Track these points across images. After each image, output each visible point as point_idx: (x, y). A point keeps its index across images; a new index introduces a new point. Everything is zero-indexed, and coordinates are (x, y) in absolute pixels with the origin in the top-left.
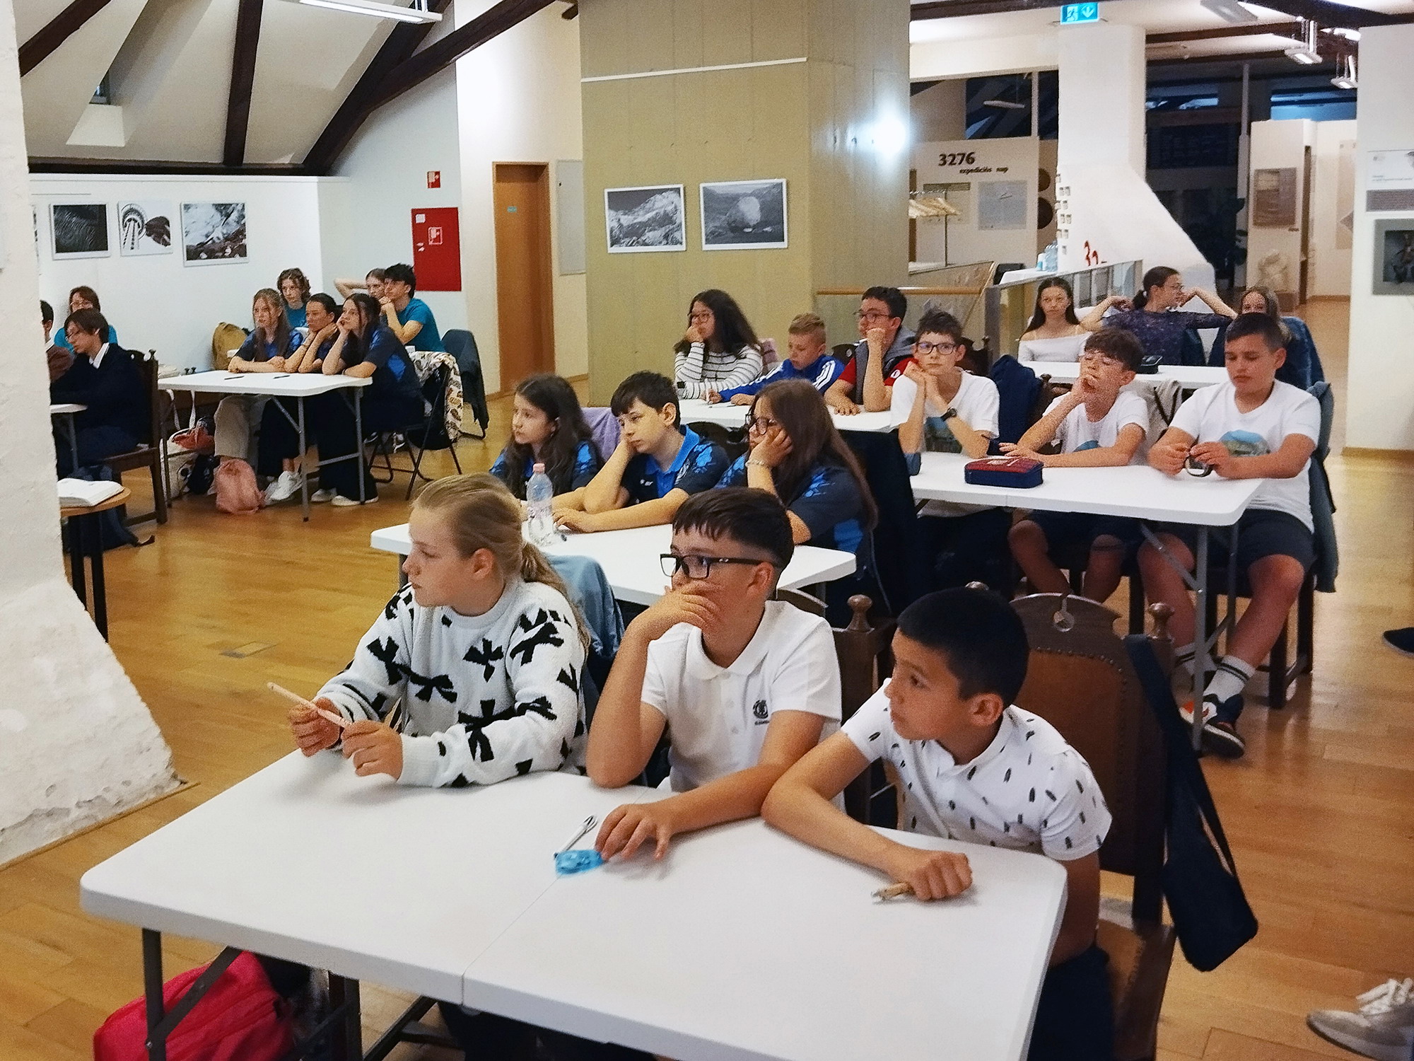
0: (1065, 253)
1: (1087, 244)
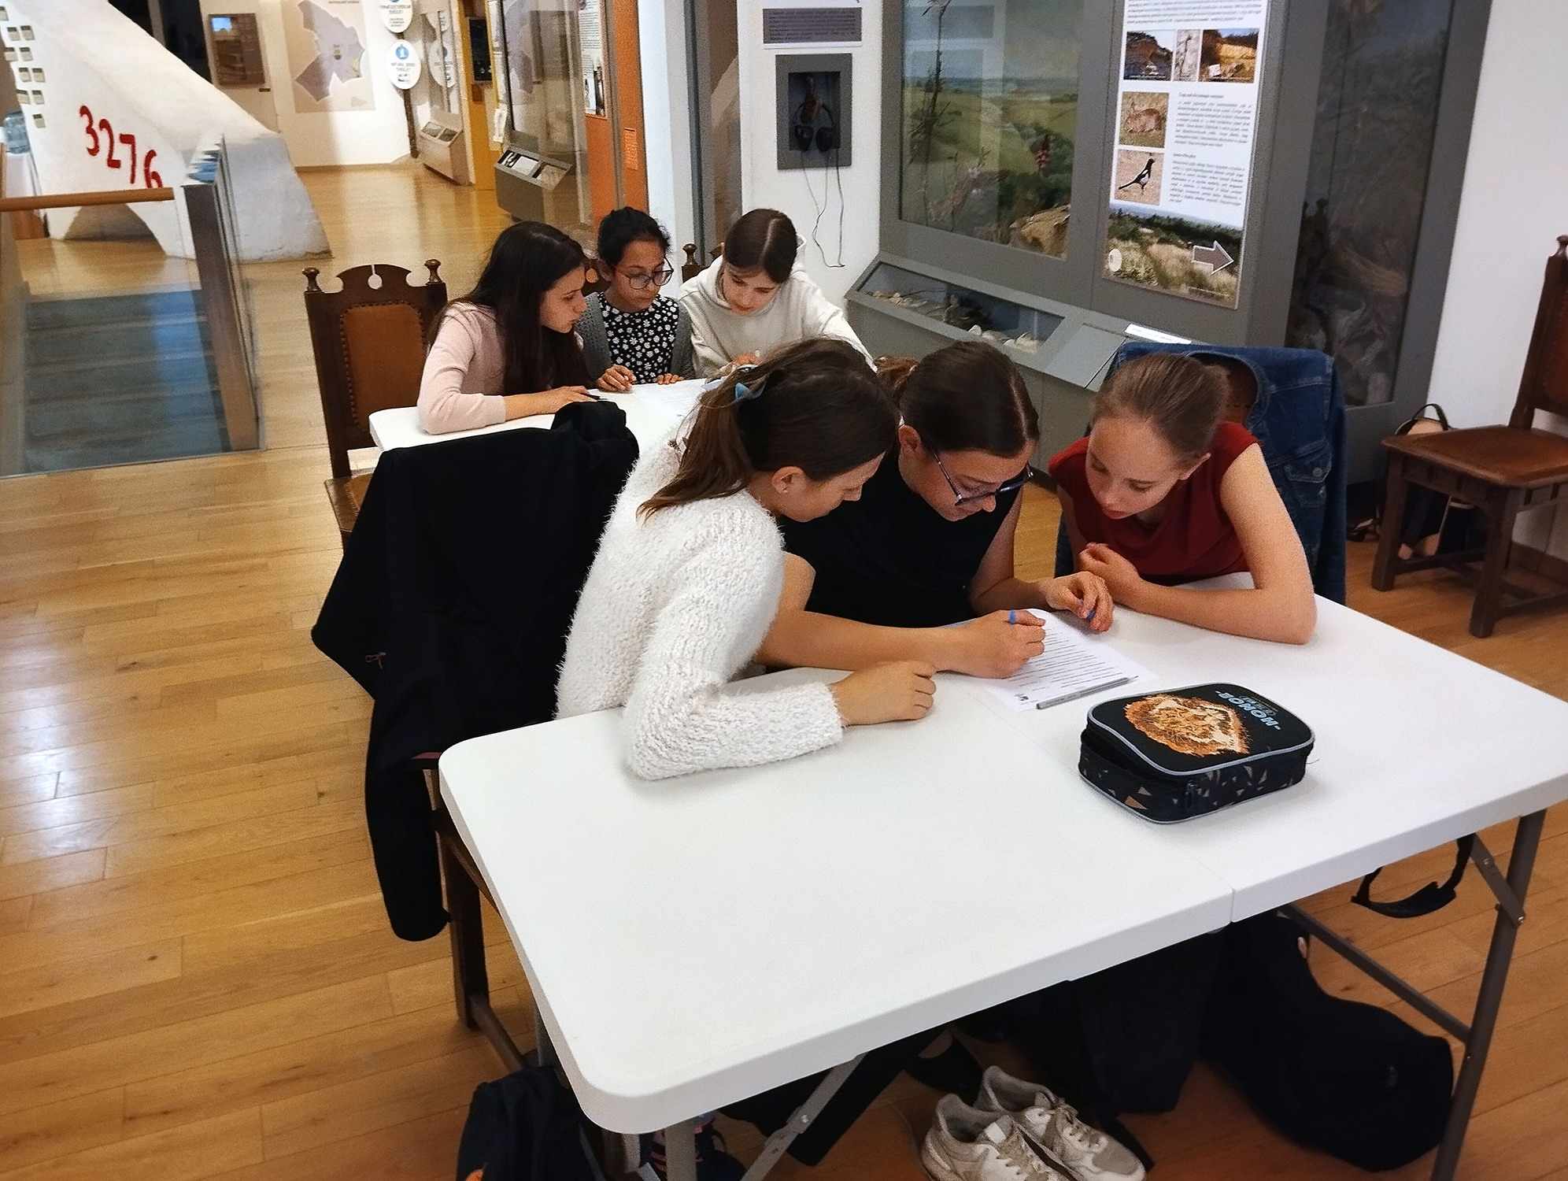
0: (41, 125)
1: (84, 111)
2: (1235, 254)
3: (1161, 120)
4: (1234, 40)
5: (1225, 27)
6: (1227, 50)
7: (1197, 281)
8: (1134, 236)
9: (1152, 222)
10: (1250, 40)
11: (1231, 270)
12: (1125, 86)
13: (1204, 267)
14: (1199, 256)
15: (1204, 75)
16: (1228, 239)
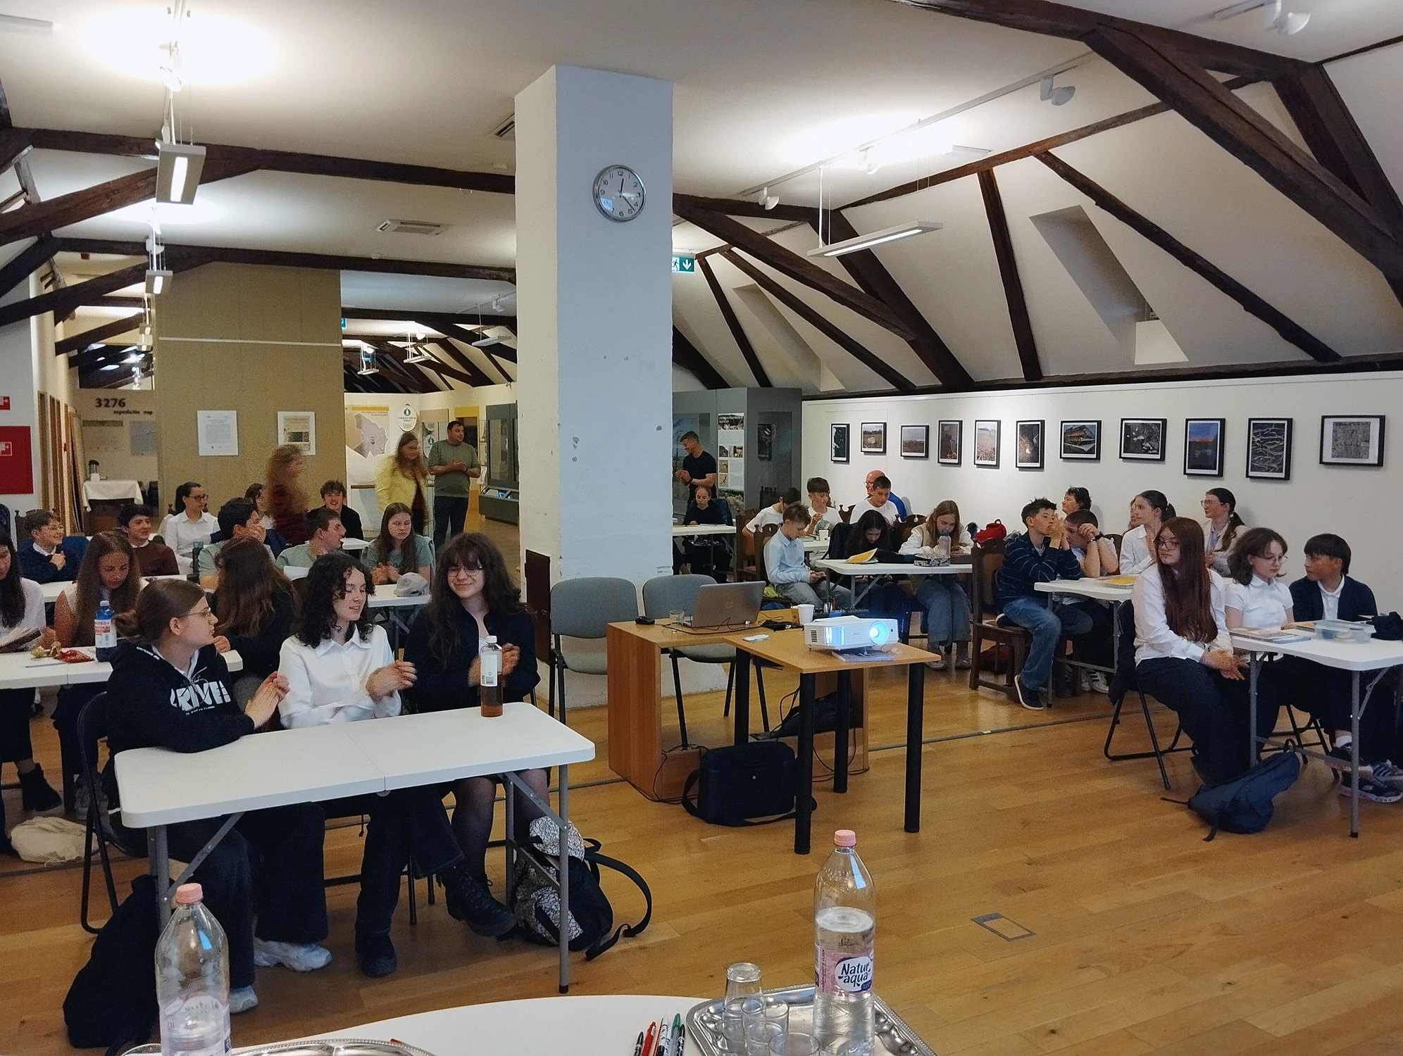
2: (743, 497)
3: (727, 466)
4: (739, 448)
5: (737, 446)
6: (738, 450)
7: (737, 504)
8: (724, 495)
9: (727, 492)
10: (741, 449)
11: (743, 501)
12: (720, 458)
13: (738, 501)
14: (737, 498)
15: (734, 456)
16: (741, 493)
